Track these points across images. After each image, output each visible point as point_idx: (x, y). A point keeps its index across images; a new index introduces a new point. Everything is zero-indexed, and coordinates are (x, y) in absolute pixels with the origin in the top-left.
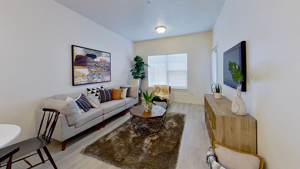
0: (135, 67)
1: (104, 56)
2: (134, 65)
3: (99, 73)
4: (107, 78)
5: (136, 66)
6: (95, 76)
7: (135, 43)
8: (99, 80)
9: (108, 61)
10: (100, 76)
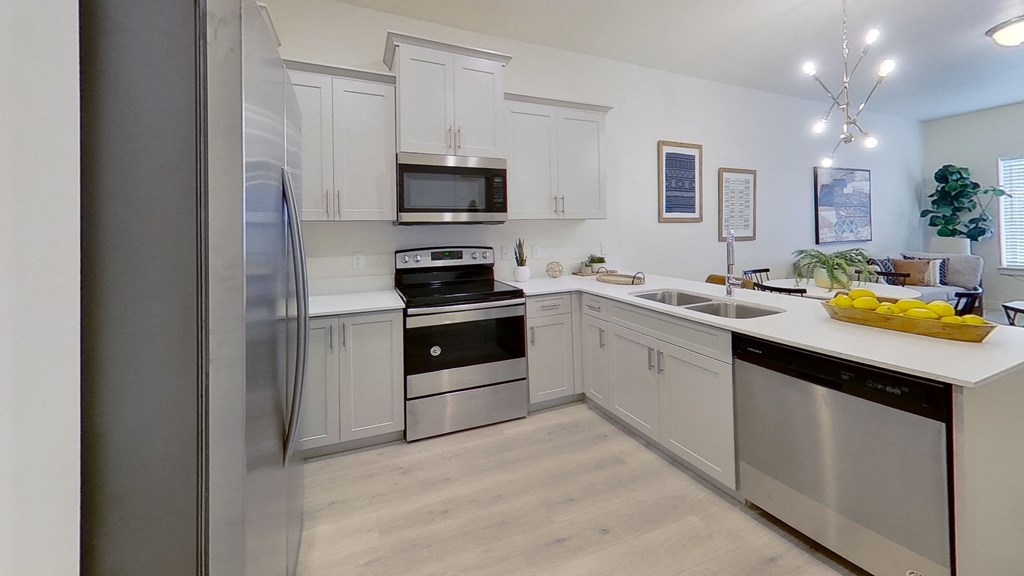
0: (933, 202)
1: (858, 179)
2: (932, 196)
3: (851, 219)
4: (865, 233)
5: (936, 198)
6: (845, 227)
7: (926, 124)
8: (852, 237)
9: (867, 190)
10: (853, 227)
